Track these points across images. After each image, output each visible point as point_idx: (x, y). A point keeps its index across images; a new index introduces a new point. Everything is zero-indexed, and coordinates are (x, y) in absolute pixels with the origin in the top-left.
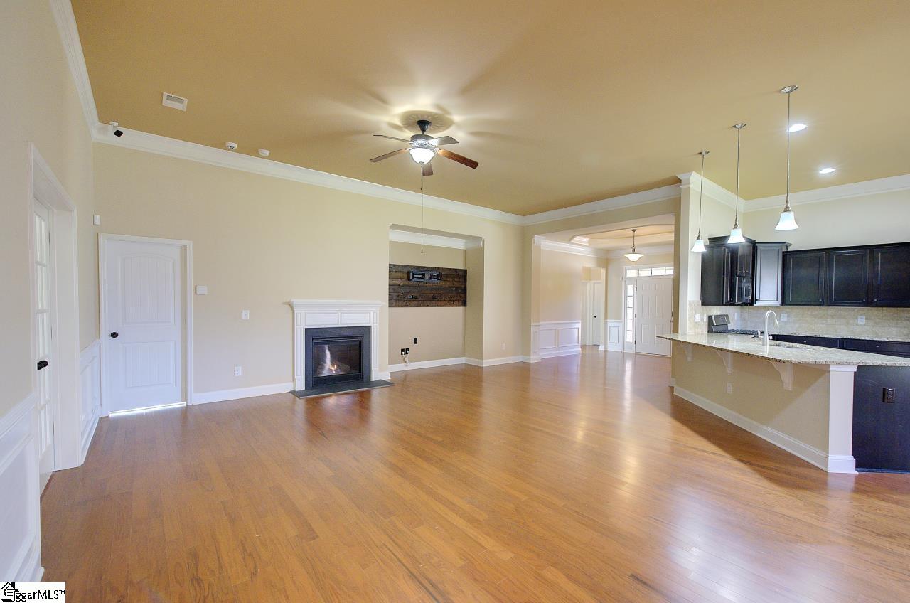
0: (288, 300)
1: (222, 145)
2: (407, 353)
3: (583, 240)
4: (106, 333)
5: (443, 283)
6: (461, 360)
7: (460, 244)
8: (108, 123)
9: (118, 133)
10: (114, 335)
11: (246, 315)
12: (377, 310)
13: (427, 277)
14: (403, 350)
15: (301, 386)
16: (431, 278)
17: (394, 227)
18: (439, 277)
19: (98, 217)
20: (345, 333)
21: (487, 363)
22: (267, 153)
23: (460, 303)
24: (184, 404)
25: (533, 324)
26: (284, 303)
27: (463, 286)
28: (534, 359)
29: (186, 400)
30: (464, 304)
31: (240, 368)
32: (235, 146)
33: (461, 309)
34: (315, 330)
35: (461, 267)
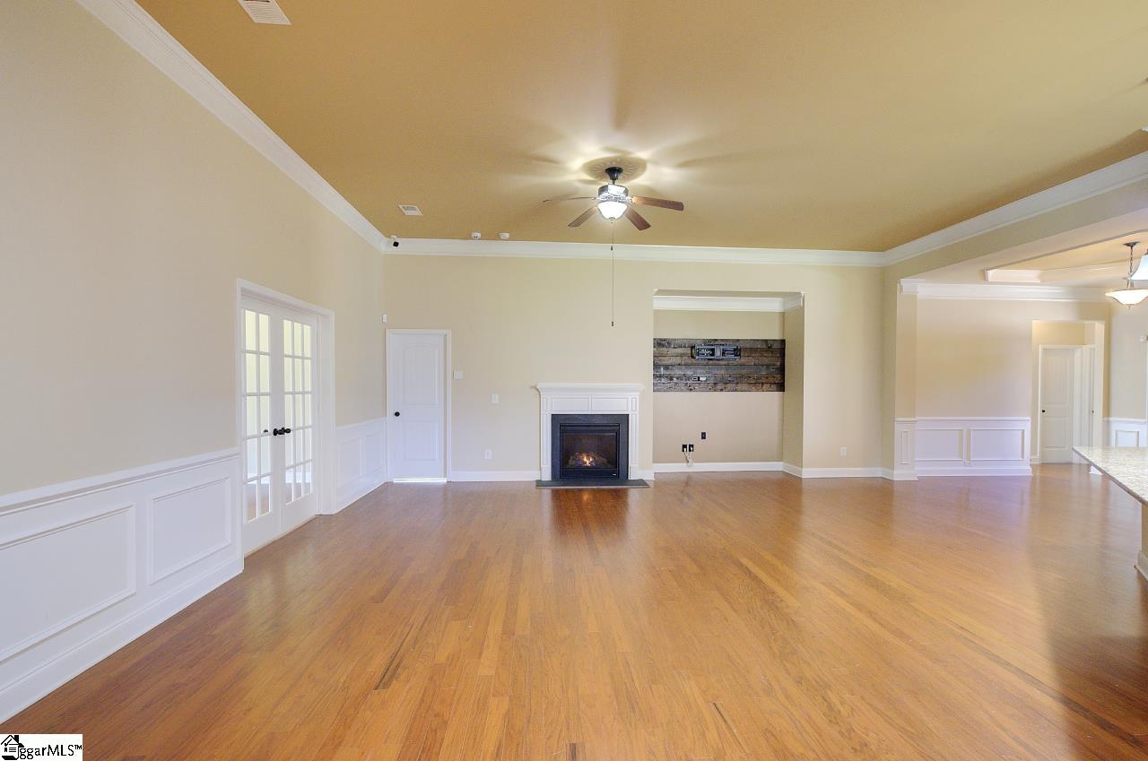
0: (534, 385)
1: (468, 237)
2: (690, 450)
3: (1029, 275)
4: (391, 412)
5: (743, 360)
6: (778, 466)
7: (775, 306)
8: (389, 237)
9: (396, 244)
10: (397, 414)
11: (496, 399)
12: (637, 395)
13: (718, 353)
14: (684, 446)
15: (547, 476)
16: (723, 354)
17: (661, 292)
18: (737, 352)
19: (385, 316)
20: (598, 422)
21: (807, 473)
22: (507, 235)
23: (774, 387)
24: (444, 481)
25: (898, 419)
26: (532, 387)
27: (779, 364)
28: (900, 474)
29: (445, 476)
30: (781, 387)
31: (490, 451)
32: (479, 235)
33: (776, 395)
34: (562, 417)
35: (777, 336)
